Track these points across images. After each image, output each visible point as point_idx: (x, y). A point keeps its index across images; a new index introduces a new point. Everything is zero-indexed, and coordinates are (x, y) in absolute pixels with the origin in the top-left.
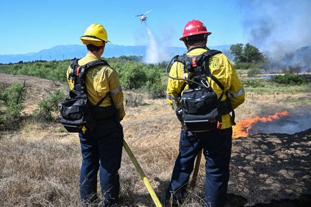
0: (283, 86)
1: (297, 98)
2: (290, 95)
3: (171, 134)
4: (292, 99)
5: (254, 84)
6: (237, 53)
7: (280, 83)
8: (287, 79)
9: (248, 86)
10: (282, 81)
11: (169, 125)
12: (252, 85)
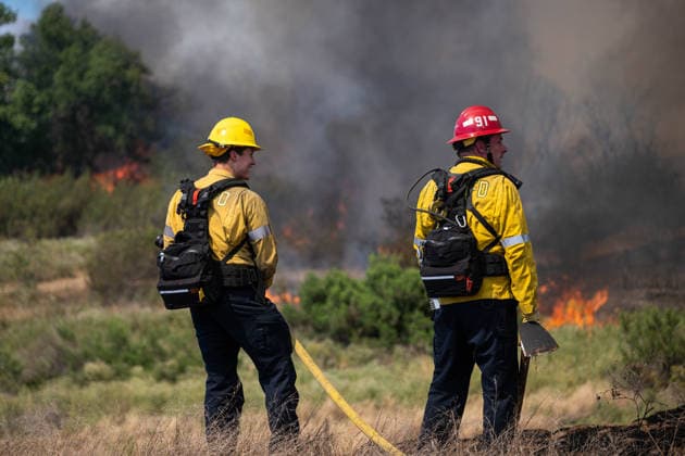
0: (365, 361)
5: (163, 356)
7: (342, 338)
8: (388, 308)
9: (121, 375)
10: (353, 322)
12: (146, 363)
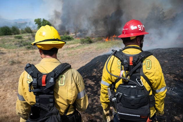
1: (71, 47)
2: (68, 46)
3: (7, 80)
4: (69, 48)
6: (39, 24)
11: (4, 74)
